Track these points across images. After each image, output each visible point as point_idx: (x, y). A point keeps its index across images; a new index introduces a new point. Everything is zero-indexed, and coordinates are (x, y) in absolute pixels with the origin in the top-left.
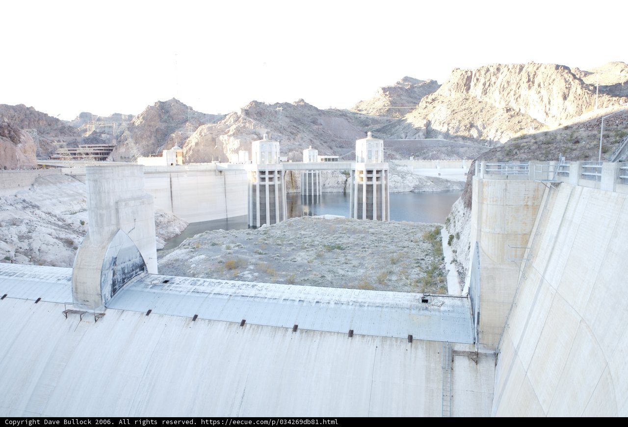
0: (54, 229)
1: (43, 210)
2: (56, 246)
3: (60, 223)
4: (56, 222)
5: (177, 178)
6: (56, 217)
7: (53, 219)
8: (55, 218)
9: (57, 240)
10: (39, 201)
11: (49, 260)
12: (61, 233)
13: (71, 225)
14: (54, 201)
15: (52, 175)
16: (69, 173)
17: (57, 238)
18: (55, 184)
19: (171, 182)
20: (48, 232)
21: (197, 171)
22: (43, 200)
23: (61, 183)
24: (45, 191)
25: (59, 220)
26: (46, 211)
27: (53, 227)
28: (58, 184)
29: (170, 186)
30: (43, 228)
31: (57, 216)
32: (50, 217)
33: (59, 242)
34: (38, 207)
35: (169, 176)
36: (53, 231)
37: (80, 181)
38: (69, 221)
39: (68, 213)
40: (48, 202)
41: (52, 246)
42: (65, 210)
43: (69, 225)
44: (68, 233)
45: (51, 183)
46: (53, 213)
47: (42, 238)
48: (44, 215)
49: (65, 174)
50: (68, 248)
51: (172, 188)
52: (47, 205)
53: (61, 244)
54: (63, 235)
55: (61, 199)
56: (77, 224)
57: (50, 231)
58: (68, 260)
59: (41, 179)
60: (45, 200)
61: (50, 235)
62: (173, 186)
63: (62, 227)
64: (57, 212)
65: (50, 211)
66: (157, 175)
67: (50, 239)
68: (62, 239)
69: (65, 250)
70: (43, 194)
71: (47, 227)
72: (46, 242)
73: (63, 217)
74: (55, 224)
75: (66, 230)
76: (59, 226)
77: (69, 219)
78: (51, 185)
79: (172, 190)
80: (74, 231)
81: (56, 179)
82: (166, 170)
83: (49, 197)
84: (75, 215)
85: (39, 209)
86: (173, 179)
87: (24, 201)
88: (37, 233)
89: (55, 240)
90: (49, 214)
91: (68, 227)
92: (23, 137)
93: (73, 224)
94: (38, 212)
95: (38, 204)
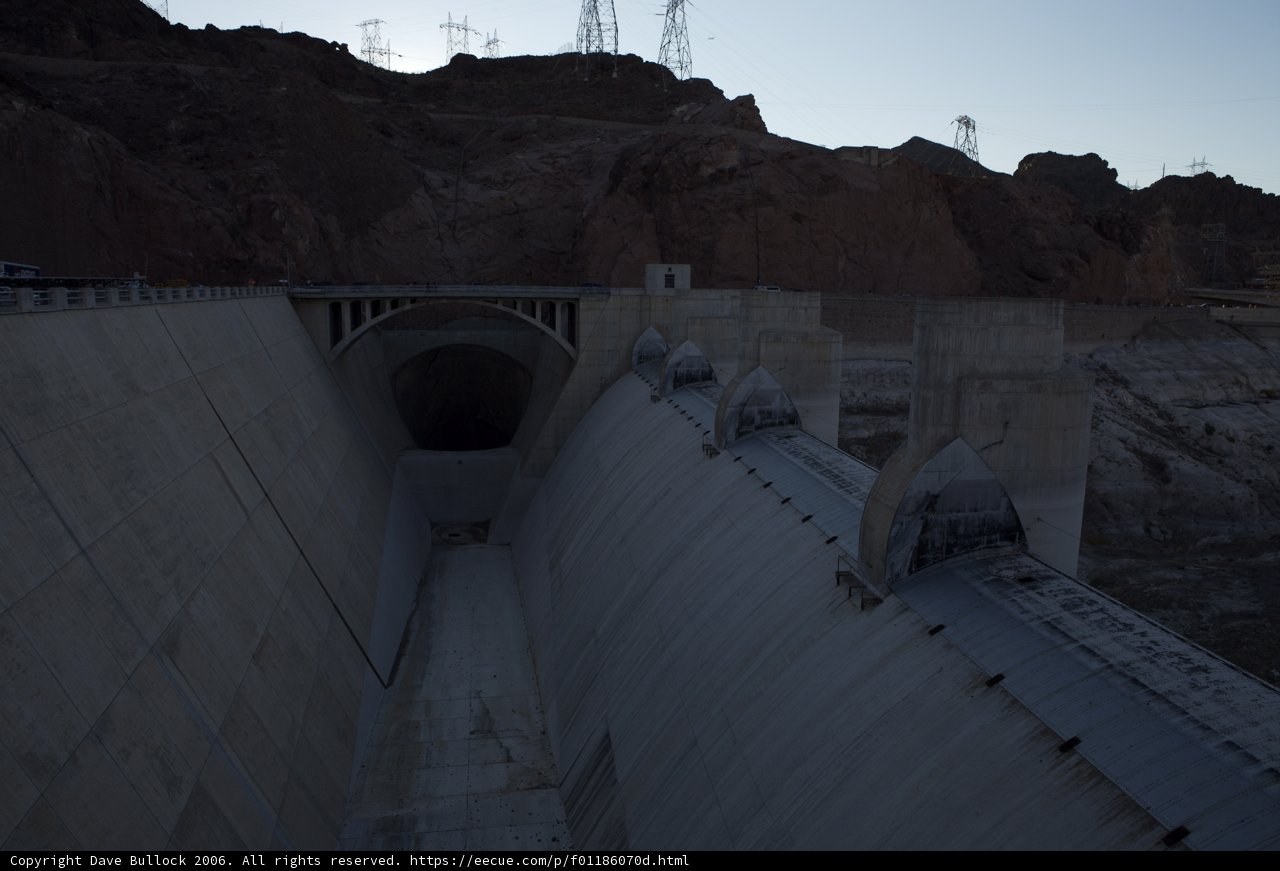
0: (1139, 433)
1: (1134, 389)
2: (1126, 466)
3: (1160, 423)
4: (1151, 419)
6: (1157, 408)
7: (1147, 412)
8: (1152, 411)
9: (1133, 455)
10: (1135, 370)
12: (1148, 442)
13: (1184, 429)
14: (1166, 374)
17: (1135, 451)
18: (1183, 340)
20: (1122, 435)
22: (1142, 370)
23: (1198, 338)
24: (1156, 352)
25: (1160, 415)
26: (1140, 393)
27: (1138, 428)
28: (1191, 340)
30: (1115, 427)
31: (1160, 407)
32: (1142, 408)
33: (1136, 460)
34: (1126, 384)
36: (1133, 434)
38: (1182, 422)
39: (1188, 404)
40: (1150, 376)
41: (1116, 465)
42: (1182, 396)
43: (1178, 430)
44: (1166, 445)
45: (1177, 337)
46: (1152, 399)
47: (1104, 444)
48: (1130, 401)
50: (1149, 476)
52: (1147, 381)
53: (1137, 465)
54: (1150, 448)
55: (1183, 373)
56: (1198, 430)
57: (1127, 433)
59: (1157, 328)
60: (1146, 370)
61: (1122, 441)
63: (1159, 431)
64: (1162, 398)
65: (1148, 395)
67: (1122, 453)
68: (1146, 454)
69: (1142, 478)
70: (1150, 358)
71: (1124, 426)
72: (1109, 454)
73: (1172, 410)
74: (1146, 423)
75: (1164, 439)
76: (1152, 427)
77: (1182, 417)
78: (1174, 340)
80: (1182, 444)
83: (1159, 366)
85: (1126, 388)
87: (1104, 367)
88: (1099, 433)
89: (1129, 455)
90: (1145, 400)
91: (1174, 434)
92: (1146, 241)
93: (1188, 428)
94: (1120, 391)
95: (1127, 376)
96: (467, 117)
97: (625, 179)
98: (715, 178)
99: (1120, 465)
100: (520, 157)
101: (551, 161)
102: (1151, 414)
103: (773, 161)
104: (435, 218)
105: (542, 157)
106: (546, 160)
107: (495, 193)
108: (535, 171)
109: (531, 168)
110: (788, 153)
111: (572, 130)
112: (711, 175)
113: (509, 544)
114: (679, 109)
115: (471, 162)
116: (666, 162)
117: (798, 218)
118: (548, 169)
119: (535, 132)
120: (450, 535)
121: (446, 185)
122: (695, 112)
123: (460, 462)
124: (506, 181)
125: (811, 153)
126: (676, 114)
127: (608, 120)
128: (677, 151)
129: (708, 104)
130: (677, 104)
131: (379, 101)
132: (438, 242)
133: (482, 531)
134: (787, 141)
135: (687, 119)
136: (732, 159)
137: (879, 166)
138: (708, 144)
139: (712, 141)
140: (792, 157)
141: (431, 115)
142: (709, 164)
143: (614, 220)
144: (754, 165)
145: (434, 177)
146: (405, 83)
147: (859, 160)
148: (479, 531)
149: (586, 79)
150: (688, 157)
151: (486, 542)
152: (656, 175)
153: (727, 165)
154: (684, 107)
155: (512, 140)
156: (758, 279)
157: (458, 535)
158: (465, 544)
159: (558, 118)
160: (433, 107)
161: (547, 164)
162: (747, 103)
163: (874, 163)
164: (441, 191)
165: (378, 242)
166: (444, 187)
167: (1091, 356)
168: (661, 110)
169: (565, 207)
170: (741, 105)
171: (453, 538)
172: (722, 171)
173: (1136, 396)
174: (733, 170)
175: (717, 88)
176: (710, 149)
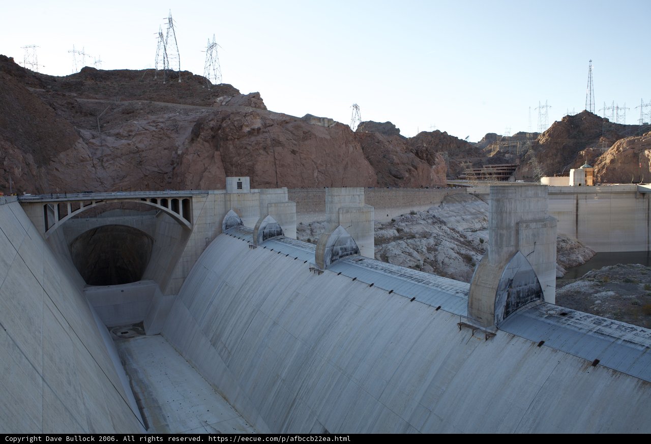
0: (456, 245)
1: (448, 226)
2: (456, 261)
3: (462, 240)
4: (459, 238)
5: (585, 200)
7: (456, 235)
8: (458, 235)
9: (458, 255)
10: (446, 217)
11: (450, 273)
12: (461, 249)
14: (458, 218)
15: (458, 194)
16: (473, 192)
17: (458, 253)
18: (460, 202)
19: (577, 204)
20: (451, 246)
21: (611, 193)
22: (449, 217)
23: (465, 201)
24: (452, 208)
25: (461, 236)
26: (451, 227)
27: (456, 243)
28: (463, 202)
29: (576, 209)
30: (448, 243)
31: (460, 232)
32: (454, 233)
33: (460, 257)
34: (445, 223)
35: (576, 197)
37: (482, 200)
38: (470, 238)
39: (470, 230)
40: (453, 219)
41: (453, 260)
42: (467, 227)
43: (470, 242)
44: (468, 249)
45: (457, 201)
46: (457, 229)
47: (446, 252)
48: (449, 231)
49: (470, 194)
50: (467, 264)
51: (579, 211)
52: (452, 221)
53: (461, 259)
54: (463, 252)
55: (465, 217)
56: (477, 241)
57: (453, 245)
58: (466, 275)
59: (449, 198)
60: (450, 216)
61: (452, 249)
62: (579, 209)
63: (463, 243)
64: (460, 229)
65: (454, 227)
66: (562, 196)
67: (451, 252)
68: (462, 254)
69: (464, 265)
70: (450, 211)
71: (451, 242)
72: (448, 256)
73: (465, 233)
74: (458, 240)
75: (466, 247)
76: (460, 242)
77: (470, 236)
78: (457, 203)
79: (578, 213)
80: (474, 249)
81: (461, 197)
82: (572, 191)
83: (455, 214)
84: (475, 233)
85: (445, 225)
86: (580, 202)
87: (434, 216)
88: (443, 247)
89: (456, 255)
90: (453, 229)
91: (468, 243)
92: (437, 160)
93: (473, 241)
94: (444, 227)
95: (445, 220)
96: (97, 101)
97: (202, 134)
98: (252, 132)
99: (454, 260)
100: (135, 122)
101: (155, 125)
102: (458, 236)
103: (278, 125)
104: (90, 156)
105: (149, 123)
106: (151, 124)
107: (124, 141)
108: (146, 130)
109: (144, 128)
110: (285, 121)
111: (162, 109)
112: (249, 131)
113: (160, 334)
114: (219, 99)
115: (105, 125)
116: (225, 125)
117: (293, 152)
118: (154, 129)
119: (141, 109)
120: (122, 333)
121: (94, 137)
122: (227, 100)
123: (122, 291)
124: (130, 135)
125: (295, 121)
126: (218, 101)
127: (180, 103)
128: (230, 119)
129: (233, 96)
130: (217, 96)
131: (44, 90)
132: (93, 169)
133: (140, 329)
134: (283, 115)
135: (224, 103)
136: (258, 124)
137: (329, 127)
138: (245, 116)
139: (247, 115)
140: (287, 123)
141: (78, 100)
142: (247, 126)
143: (198, 155)
144: (269, 126)
145: (86, 133)
146: (55, 81)
147: (319, 124)
148: (139, 328)
149: (164, 83)
150: (236, 122)
151: (145, 334)
152: (220, 132)
153: (256, 126)
154: (221, 98)
155: (128, 113)
156: (277, 183)
157: (127, 333)
158: (134, 337)
159: (153, 102)
160: (75, 95)
161: (153, 126)
162: (256, 96)
163: (326, 125)
164: (91, 140)
165: (57, 169)
166: (93, 138)
167: (428, 212)
168: (209, 99)
169: (165, 149)
170: (254, 97)
171: (124, 334)
172: (253, 129)
173: (450, 229)
174: (259, 129)
175: (236, 89)
176: (246, 118)
